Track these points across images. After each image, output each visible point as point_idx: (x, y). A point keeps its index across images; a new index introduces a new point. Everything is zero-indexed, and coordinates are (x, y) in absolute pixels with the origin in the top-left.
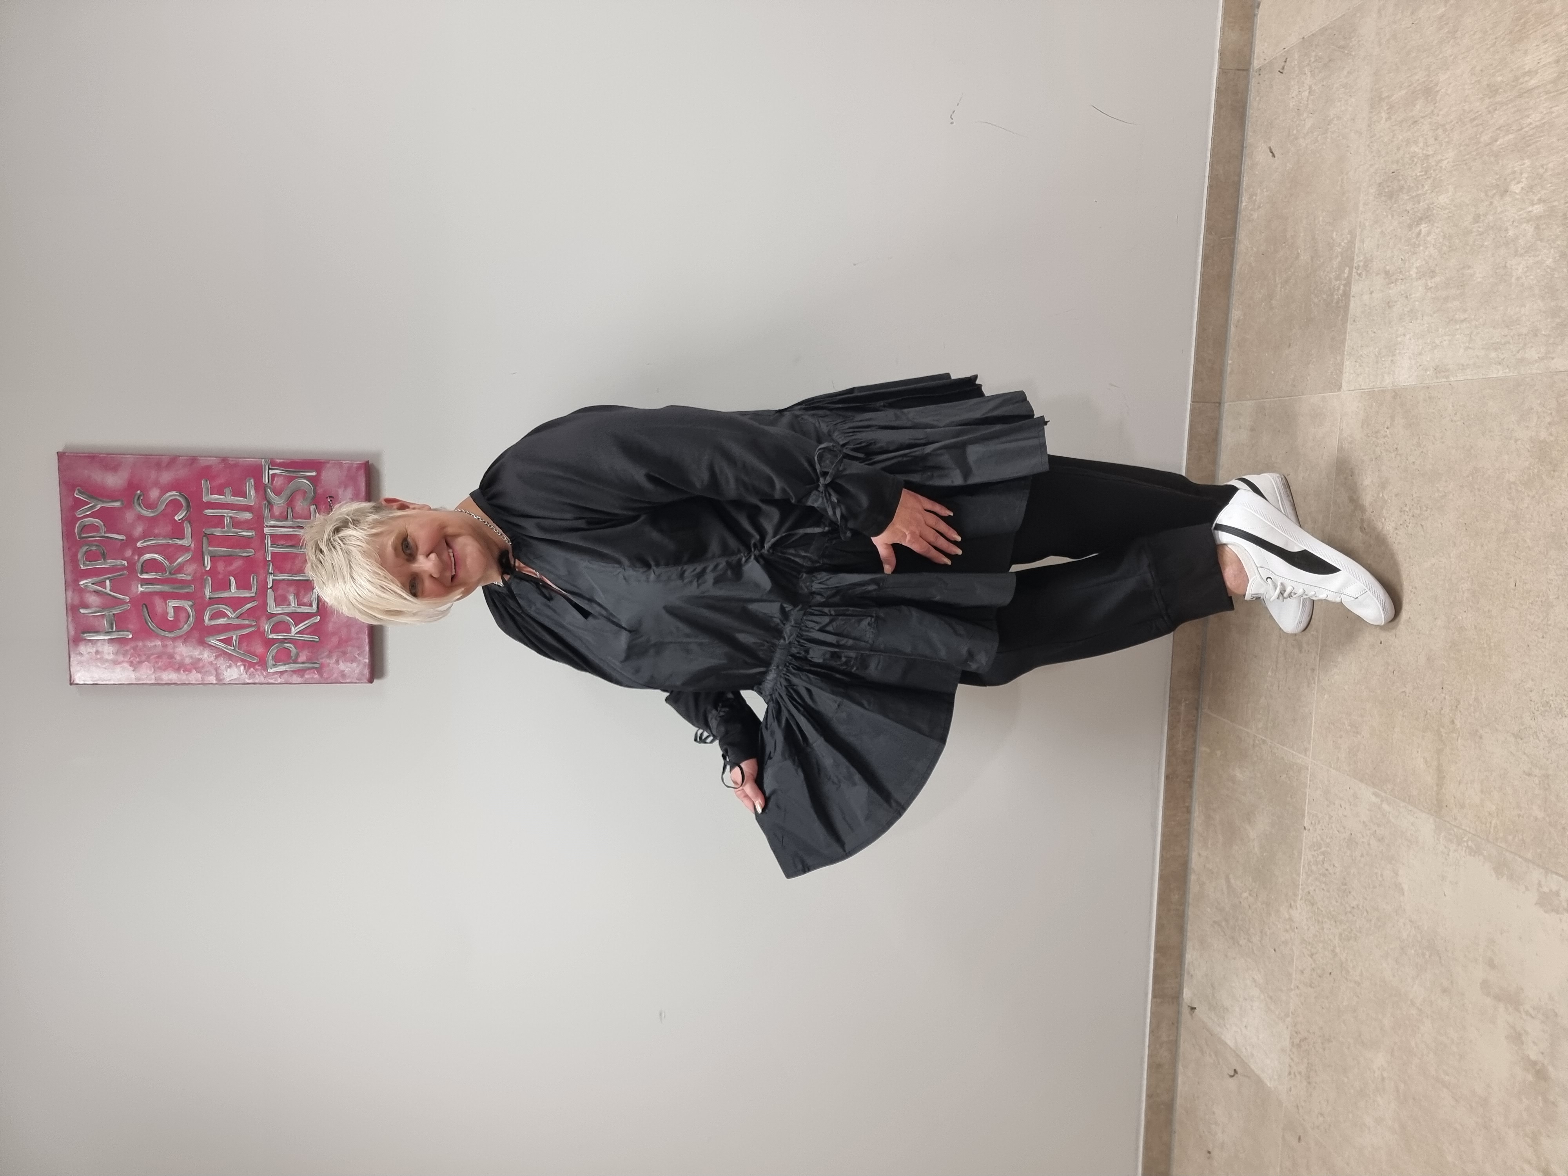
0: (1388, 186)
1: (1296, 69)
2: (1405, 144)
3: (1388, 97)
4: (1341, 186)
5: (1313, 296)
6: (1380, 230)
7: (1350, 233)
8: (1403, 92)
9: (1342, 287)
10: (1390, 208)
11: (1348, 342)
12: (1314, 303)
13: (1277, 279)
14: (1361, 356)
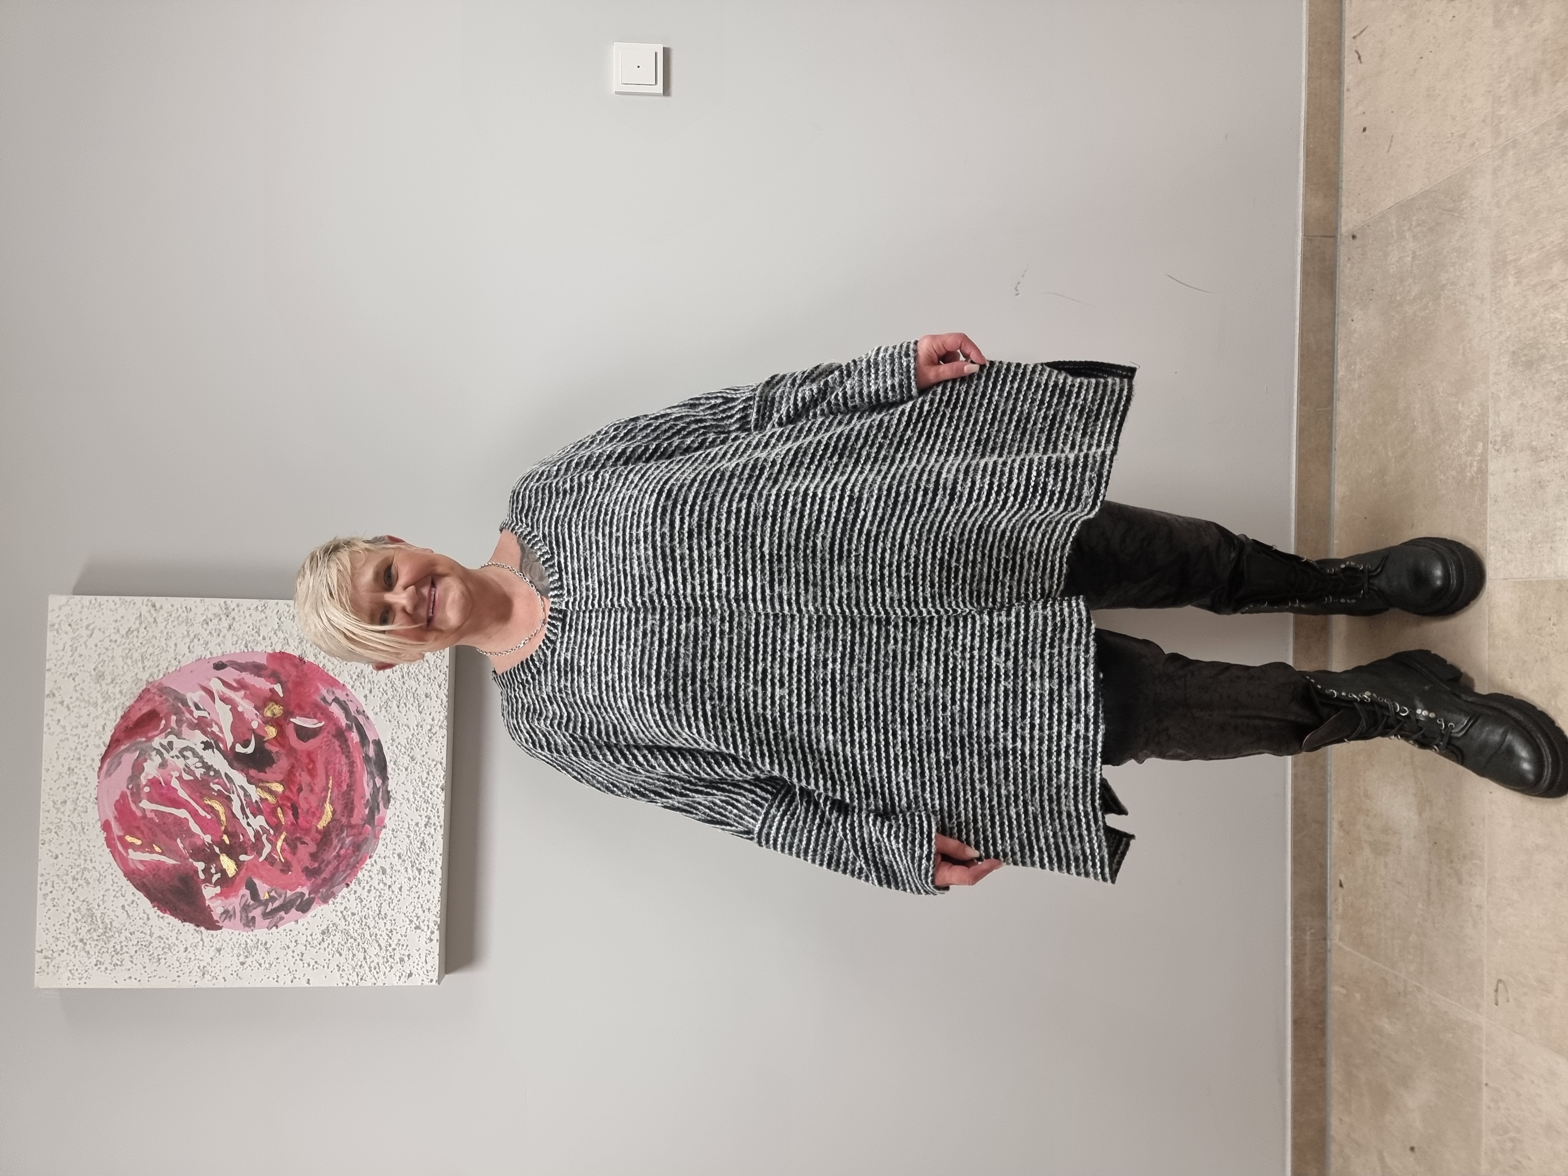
0: (1525, 355)
1: (1395, 234)
2: (1542, 309)
3: (1515, 260)
4: (1464, 355)
5: (1438, 472)
6: (1520, 402)
7: (1481, 405)
8: (1534, 255)
9: (1475, 464)
10: (1530, 379)
11: (1490, 525)
12: (1441, 480)
13: (1390, 454)
14: (1509, 540)
